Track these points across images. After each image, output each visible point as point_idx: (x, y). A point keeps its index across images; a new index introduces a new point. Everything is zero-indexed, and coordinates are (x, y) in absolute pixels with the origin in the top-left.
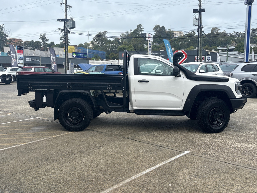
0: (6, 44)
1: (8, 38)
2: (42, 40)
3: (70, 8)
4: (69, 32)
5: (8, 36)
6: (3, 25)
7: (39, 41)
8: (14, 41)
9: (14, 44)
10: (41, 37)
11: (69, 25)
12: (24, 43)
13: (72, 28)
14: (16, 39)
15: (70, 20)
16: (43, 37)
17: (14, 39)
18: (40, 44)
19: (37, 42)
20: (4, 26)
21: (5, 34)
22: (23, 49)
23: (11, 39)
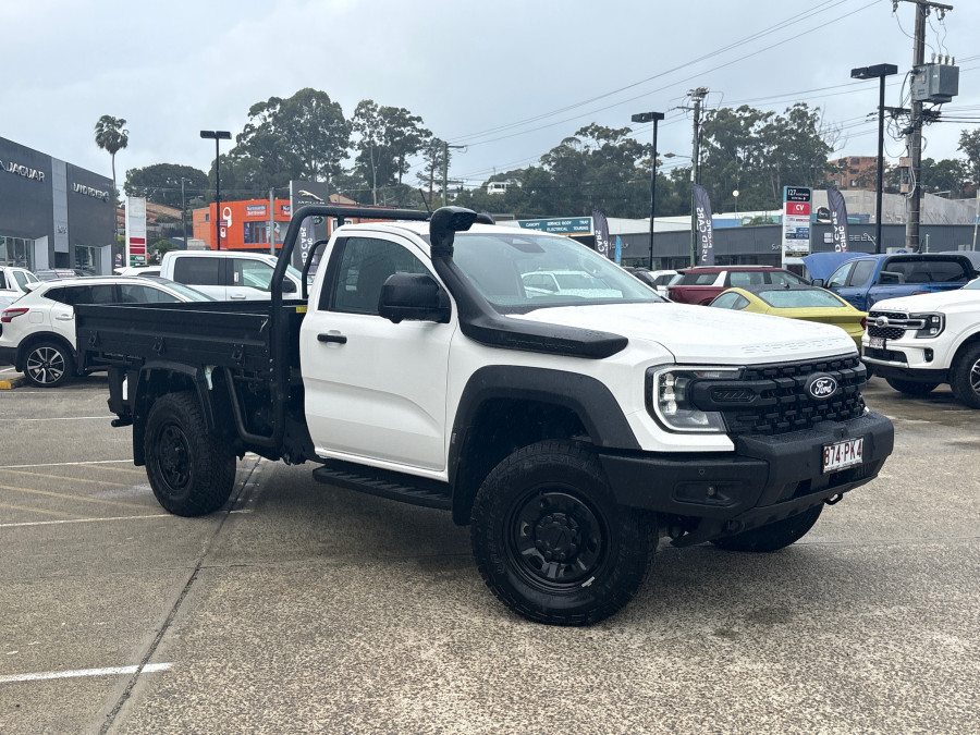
0: (826, 181)
1: (831, 158)
2: (971, 154)
3: (943, 15)
4: (933, 117)
5: (832, 150)
6: (818, 109)
7: (955, 161)
8: (856, 167)
9: (854, 176)
10: (964, 144)
11: (926, 87)
12: (895, 170)
13: (944, 97)
14: (865, 159)
15: (933, 64)
16: (973, 141)
17: (856, 160)
18: (959, 170)
19: (946, 164)
20: (819, 114)
21: (823, 143)
22: (808, 199)
23: (845, 159)
